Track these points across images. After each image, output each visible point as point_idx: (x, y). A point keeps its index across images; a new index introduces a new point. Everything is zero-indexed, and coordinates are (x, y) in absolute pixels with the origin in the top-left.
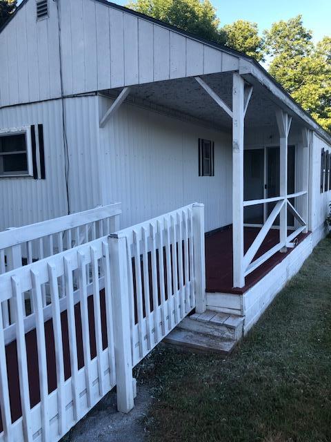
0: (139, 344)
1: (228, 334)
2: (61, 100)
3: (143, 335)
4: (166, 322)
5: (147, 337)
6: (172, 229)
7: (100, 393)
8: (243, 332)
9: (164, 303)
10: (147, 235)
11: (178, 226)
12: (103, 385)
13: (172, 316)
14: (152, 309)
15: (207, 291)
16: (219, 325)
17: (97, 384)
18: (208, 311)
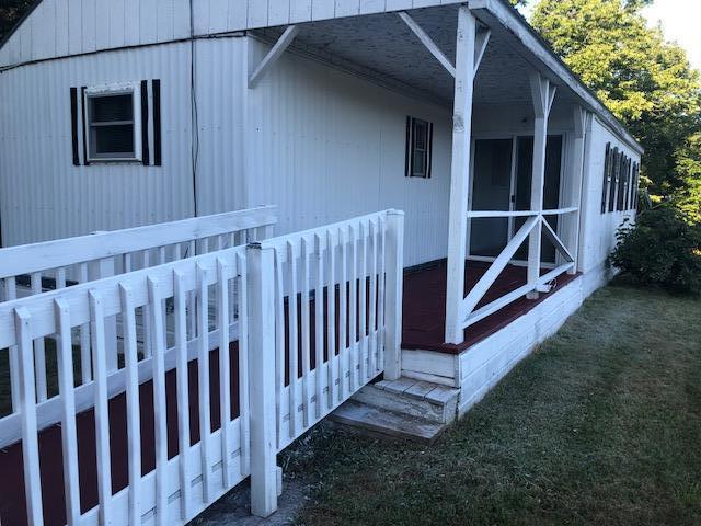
0: (290, 416)
1: (431, 413)
2: (189, 43)
3: (297, 404)
4: (335, 388)
5: (303, 407)
6: (350, 246)
7: (224, 485)
8: (457, 413)
9: (333, 358)
10: (309, 250)
11: (360, 242)
12: (229, 471)
13: (345, 381)
14: (313, 366)
15: (404, 346)
16: (419, 398)
17: (219, 471)
18: (403, 378)
